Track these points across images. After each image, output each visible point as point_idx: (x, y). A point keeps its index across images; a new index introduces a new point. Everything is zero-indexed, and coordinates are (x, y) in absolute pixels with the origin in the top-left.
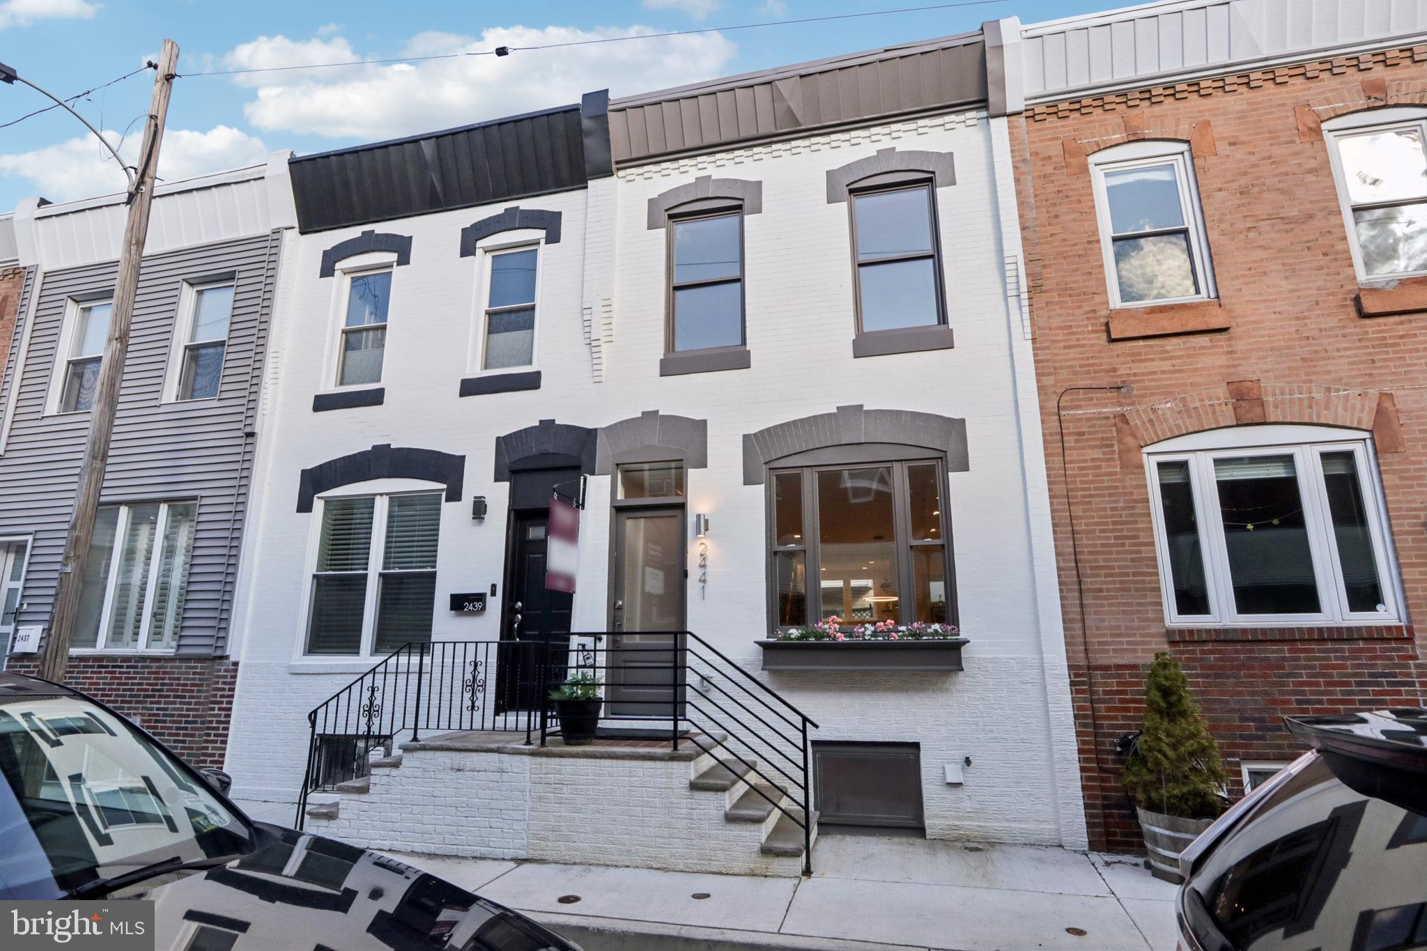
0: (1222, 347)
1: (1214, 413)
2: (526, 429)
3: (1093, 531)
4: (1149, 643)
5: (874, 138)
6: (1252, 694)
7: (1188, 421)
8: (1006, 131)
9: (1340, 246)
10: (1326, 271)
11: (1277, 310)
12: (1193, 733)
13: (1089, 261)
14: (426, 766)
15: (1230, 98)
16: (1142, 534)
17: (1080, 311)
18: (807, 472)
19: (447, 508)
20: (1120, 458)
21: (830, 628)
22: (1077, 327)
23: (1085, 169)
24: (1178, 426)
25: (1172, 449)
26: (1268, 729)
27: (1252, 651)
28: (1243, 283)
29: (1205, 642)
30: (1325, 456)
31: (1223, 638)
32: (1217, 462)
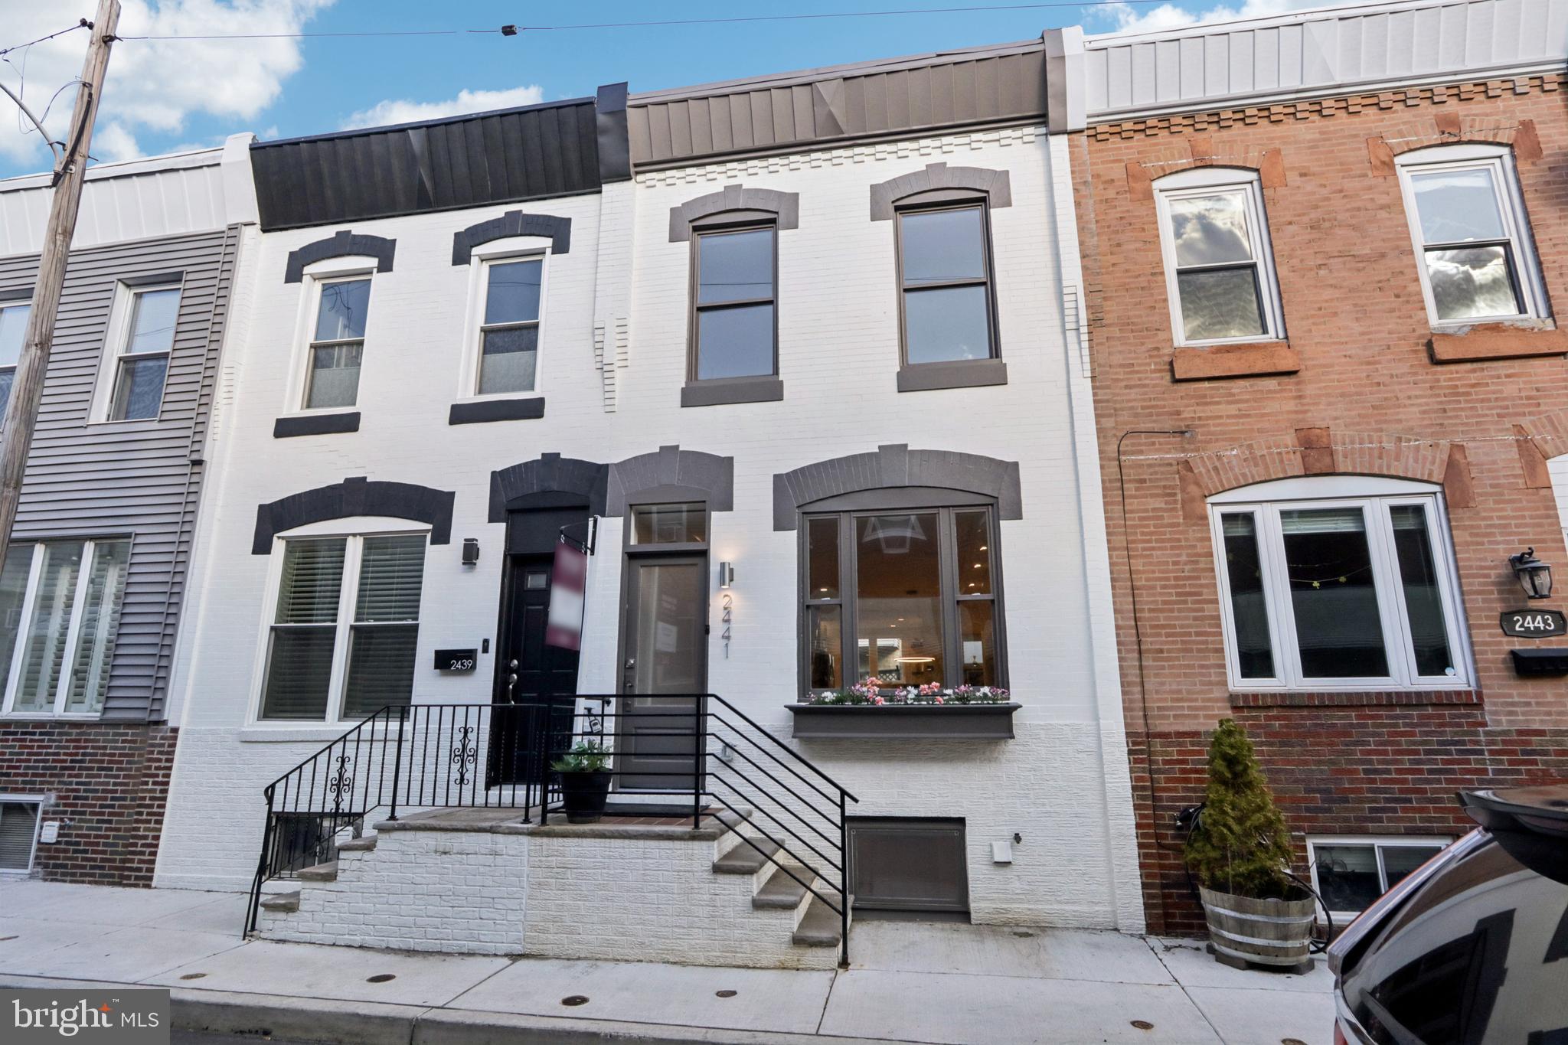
0: (1291, 390)
1: (1282, 461)
2: (526, 464)
3: (1153, 587)
4: (1213, 708)
5: (923, 151)
6: (1319, 763)
7: (1254, 470)
8: (1067, 149)
9: (1412, 288)
10: (1397, 314)
11: (1348, 353)
12: (1259, 806)
13: (1152, 295)
14: (406, 848)
15: (1301, 126)
16: (1205, 590)
17: (1143, 348)
18: (844, 518)
19: (432, 552)
20: (1183, 507)
21: (868, 691)
22: (1140, 365)
23: (1149, 196)
24: (1244, 475)
25: (1238, 499)
26: (1334, 801)
27: (1318, 717)
28: (1314, 324)
29: (1269, 707)
30: (1395, 511)
31: (1288, 703)
32: (1285, 515)
